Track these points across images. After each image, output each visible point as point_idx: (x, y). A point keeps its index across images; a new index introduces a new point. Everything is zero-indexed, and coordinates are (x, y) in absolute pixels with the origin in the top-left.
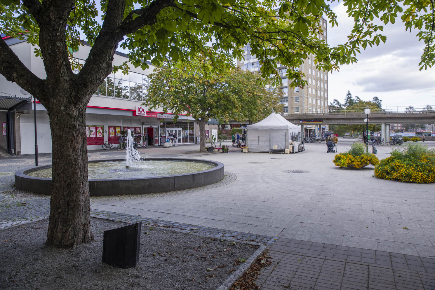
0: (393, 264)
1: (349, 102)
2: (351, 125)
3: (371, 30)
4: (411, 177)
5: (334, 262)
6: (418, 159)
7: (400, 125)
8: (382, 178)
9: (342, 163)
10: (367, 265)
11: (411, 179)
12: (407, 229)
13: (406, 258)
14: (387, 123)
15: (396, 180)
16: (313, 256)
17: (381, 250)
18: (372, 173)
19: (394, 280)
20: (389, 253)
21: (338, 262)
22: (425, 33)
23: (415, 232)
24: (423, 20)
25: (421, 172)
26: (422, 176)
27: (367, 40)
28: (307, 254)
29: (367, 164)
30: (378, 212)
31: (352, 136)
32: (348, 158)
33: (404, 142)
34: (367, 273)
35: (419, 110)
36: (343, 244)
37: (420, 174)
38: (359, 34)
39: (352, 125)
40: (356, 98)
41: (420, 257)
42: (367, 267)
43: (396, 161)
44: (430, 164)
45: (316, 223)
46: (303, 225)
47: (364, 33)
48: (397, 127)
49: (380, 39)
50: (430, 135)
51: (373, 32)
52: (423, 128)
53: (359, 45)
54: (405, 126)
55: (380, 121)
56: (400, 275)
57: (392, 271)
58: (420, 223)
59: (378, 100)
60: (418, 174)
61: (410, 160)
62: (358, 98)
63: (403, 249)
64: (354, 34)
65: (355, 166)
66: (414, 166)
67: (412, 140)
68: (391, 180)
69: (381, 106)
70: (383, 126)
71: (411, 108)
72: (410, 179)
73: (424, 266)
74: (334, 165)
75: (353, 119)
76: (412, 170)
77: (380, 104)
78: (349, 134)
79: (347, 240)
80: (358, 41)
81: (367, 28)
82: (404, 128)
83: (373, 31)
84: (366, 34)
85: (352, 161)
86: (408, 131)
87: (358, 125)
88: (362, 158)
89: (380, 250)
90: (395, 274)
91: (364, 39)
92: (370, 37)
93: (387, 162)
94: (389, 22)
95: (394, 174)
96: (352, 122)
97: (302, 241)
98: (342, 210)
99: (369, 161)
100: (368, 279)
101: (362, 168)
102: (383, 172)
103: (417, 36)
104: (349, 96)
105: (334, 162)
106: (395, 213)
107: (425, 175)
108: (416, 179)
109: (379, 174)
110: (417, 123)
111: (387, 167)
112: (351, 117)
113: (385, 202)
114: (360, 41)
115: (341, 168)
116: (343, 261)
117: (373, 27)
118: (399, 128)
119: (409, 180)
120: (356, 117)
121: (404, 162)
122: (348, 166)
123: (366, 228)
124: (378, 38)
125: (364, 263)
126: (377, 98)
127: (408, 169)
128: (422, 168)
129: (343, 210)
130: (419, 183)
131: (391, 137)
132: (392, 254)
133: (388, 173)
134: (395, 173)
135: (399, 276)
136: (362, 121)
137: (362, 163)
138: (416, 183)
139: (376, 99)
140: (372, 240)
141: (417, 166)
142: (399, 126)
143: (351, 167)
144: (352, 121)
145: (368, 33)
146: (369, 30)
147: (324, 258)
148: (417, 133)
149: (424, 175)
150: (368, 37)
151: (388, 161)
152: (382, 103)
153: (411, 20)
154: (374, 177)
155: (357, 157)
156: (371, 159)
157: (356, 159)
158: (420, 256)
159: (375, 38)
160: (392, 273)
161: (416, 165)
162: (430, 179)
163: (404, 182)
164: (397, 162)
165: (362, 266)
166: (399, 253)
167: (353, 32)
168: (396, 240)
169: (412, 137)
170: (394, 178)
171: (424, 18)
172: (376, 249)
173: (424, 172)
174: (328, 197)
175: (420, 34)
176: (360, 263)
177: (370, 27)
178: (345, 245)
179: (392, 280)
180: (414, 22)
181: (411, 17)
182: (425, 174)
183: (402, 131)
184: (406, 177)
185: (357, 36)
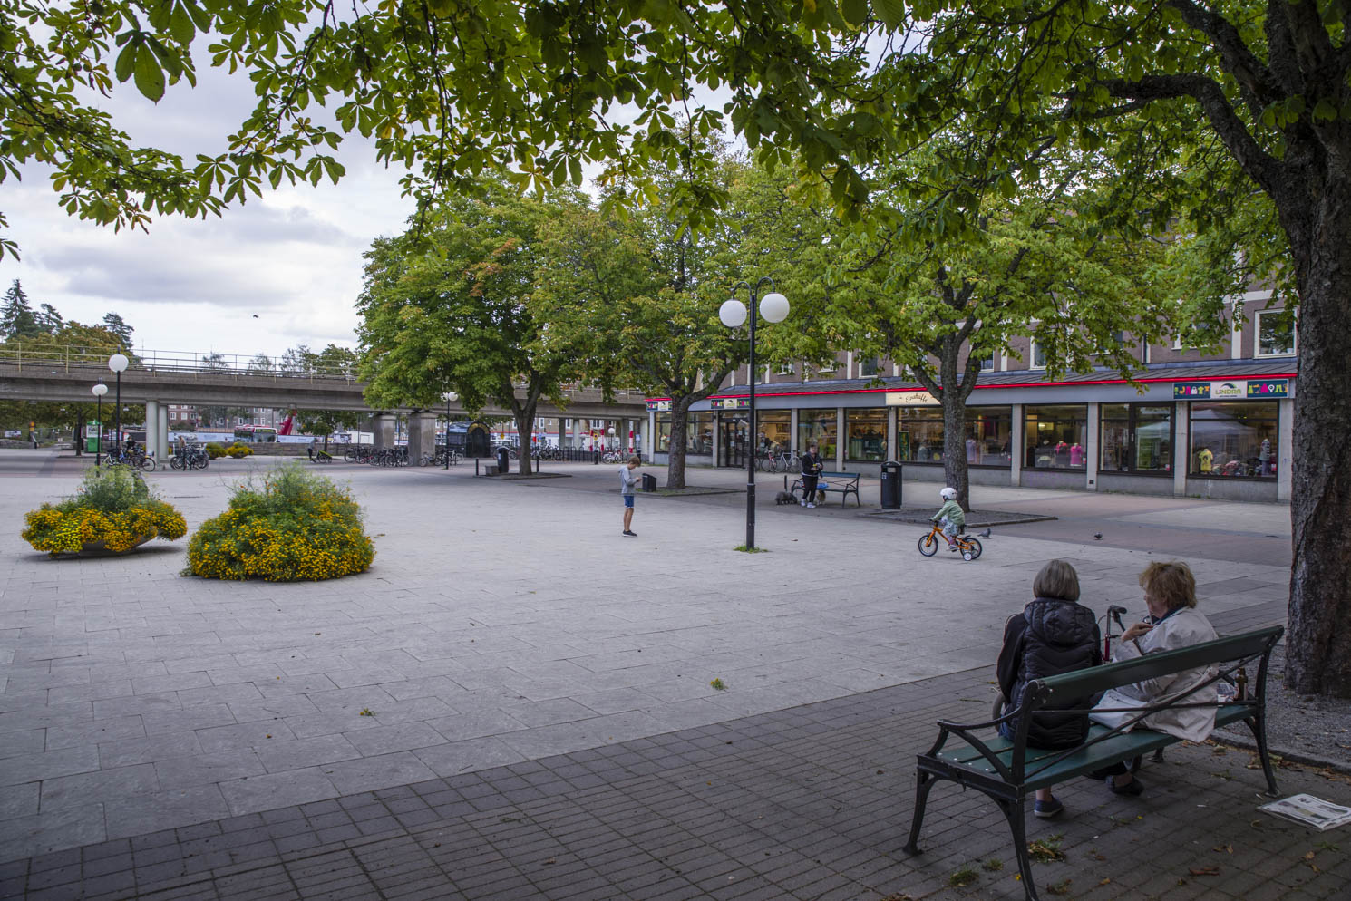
0: (401, 820)
1: (17, 323)
2: (33, 403)
3: (302, 136)
4: (297, 567)
5: (248, 875)
6: (312, 513)
7: (186, 407)
8: (214, 577)
9: (61, 538)
10: (344, 847)
11: (299, 572)
12: (370, 714)
13: (420, 793)
14: (162, 402)
15: (257, 577)
16: (164, 885)
17: (350, 793)
18: (180, 562)
19: (433, 861)
20: (373, 793)
21: (260, 872)
22: (418, 181)
23: (393, 718)
24: (415, 148)
25: (323, 547)
26: (325, 561)
27: (284, 162)
28: (137, 885)
29: (149, 536)
30: (269, 684)
31: (30, 439)
32: (86, 522)
33: (212, 458)
34: (358, 870)
35: (240, 367)
36: (236, 811)
37: (321, 554)
38: (263, 139)
39: (39, 403)
40: (46, 311)
41: (443, 780)
42: (347, 853)
43: (255, 521)
44: (342, 526)
45: (93, 769)
46: (47, 790)
47: (281, 140)
48: (179, 415)
49: (323, 168)
50: (272, 439)
51: (306, 144)
52: (249, 417)
53: (259, 173)
54: (201, 410)
55: (141, 395)
56: (437, 842)
57: (412, 841)
58: (389, 691)
59: (122, 325)
60: (317, 555)
61: (294, 518)
62: (50, 309)
63: (395, 770)
64: (251, 134)
65: (107, 546)
66: (306, 533)
67: (230, 453)
68: (239, 579)
69: (130, 345)
70: (151, 410)
71: (216, 357)
72: (296, 570)
73: (466, 800)
74: (29, 548)
75: (50, 383)
76: (301, 545)
77: (127, 339)
78: (19, 433)
79: (239, 795)
80: (258, 159)
81: (294, 127)
82: (200, 418)
83: (308, 140)
84: (287, 143)
85: (99, 531)
86: (208, 425)
87: (61, 404)
88: (135, 518)
89: (346, 794)
90: (426, 844)
91: (277, 157)
92: (297, 156)
93: (226, 526)
94: (356, 130)
95: (250, 561)
96: (44, 394)
97: (82, 848)
98: (156, 700)
99: (156, 524)
100: (375, 886)
101: (134, 552)
102: (217, 559)
103: (400, 183)
104: (19, 302)
105: (29, 536)
106: (314, 677)
107: (333, 557)
108: (312, 569)
109: (206, 565)
110: (232, 401)
111: (229, 544)
112: (41, 376)
113: (268, 650)
114: (264, 159)
115: (57, 556)
116: (274, 861)
117: (311, 130)
118: (184, 417)
119: (294, 573)
120: (61, 376)
121: (277, 522)
122: (85, 548)
123: (268, 741)
124: (319, 165)
125: (333, 847)
126: (117, 317)
127: (289, 545)
128: (325, 537)
129: (162, 701)
130: (320, 579)
131: (170, 445)
132: (381, 795)
133: (232, 561)
134: (253, 558)
135: (437, 846)
136: (82, 393)
137: (135, 532)
138: (312, 580)
139: (116, 320)
140: (307, 770)
141: (313, 532)
142: (184, 412)
143: (94, 551)
144: (42, 391)
145: (292, 143)
146: (297, 134)
147: (207, 875)
148: (239, 433)
149: (330, 557)
150: (289, 155)
151: (228, 526)
152: (133, 337)
153: (392, 138)
154: (186, 575)
155: (117, 517)
156: (162, 519)
157: (113, 522)
158: (442, 776)
159: (313, 161)
160: (416, 845)
161: (309, 530)
162: (345, 567)
163: (280, 581)
164: (258, 525)
165: (335, 856)
166: (392, 785)
167: (248, 126)
168: (366, 754)
169: (227, 445)
170: (251, 572)
171: (418, 143)
172: (334, 794)
173: (329, 547)
174: (73, 664)
175: (407, 181)
176: (322, 849)
177: (302, 126)
178: (243, 813)
179: (428, 862)
180: (398, 145)
181: (393, 130)
182: (333, 553)
183: (190, 426)
184: (282, 567)
185: (257, 141)
